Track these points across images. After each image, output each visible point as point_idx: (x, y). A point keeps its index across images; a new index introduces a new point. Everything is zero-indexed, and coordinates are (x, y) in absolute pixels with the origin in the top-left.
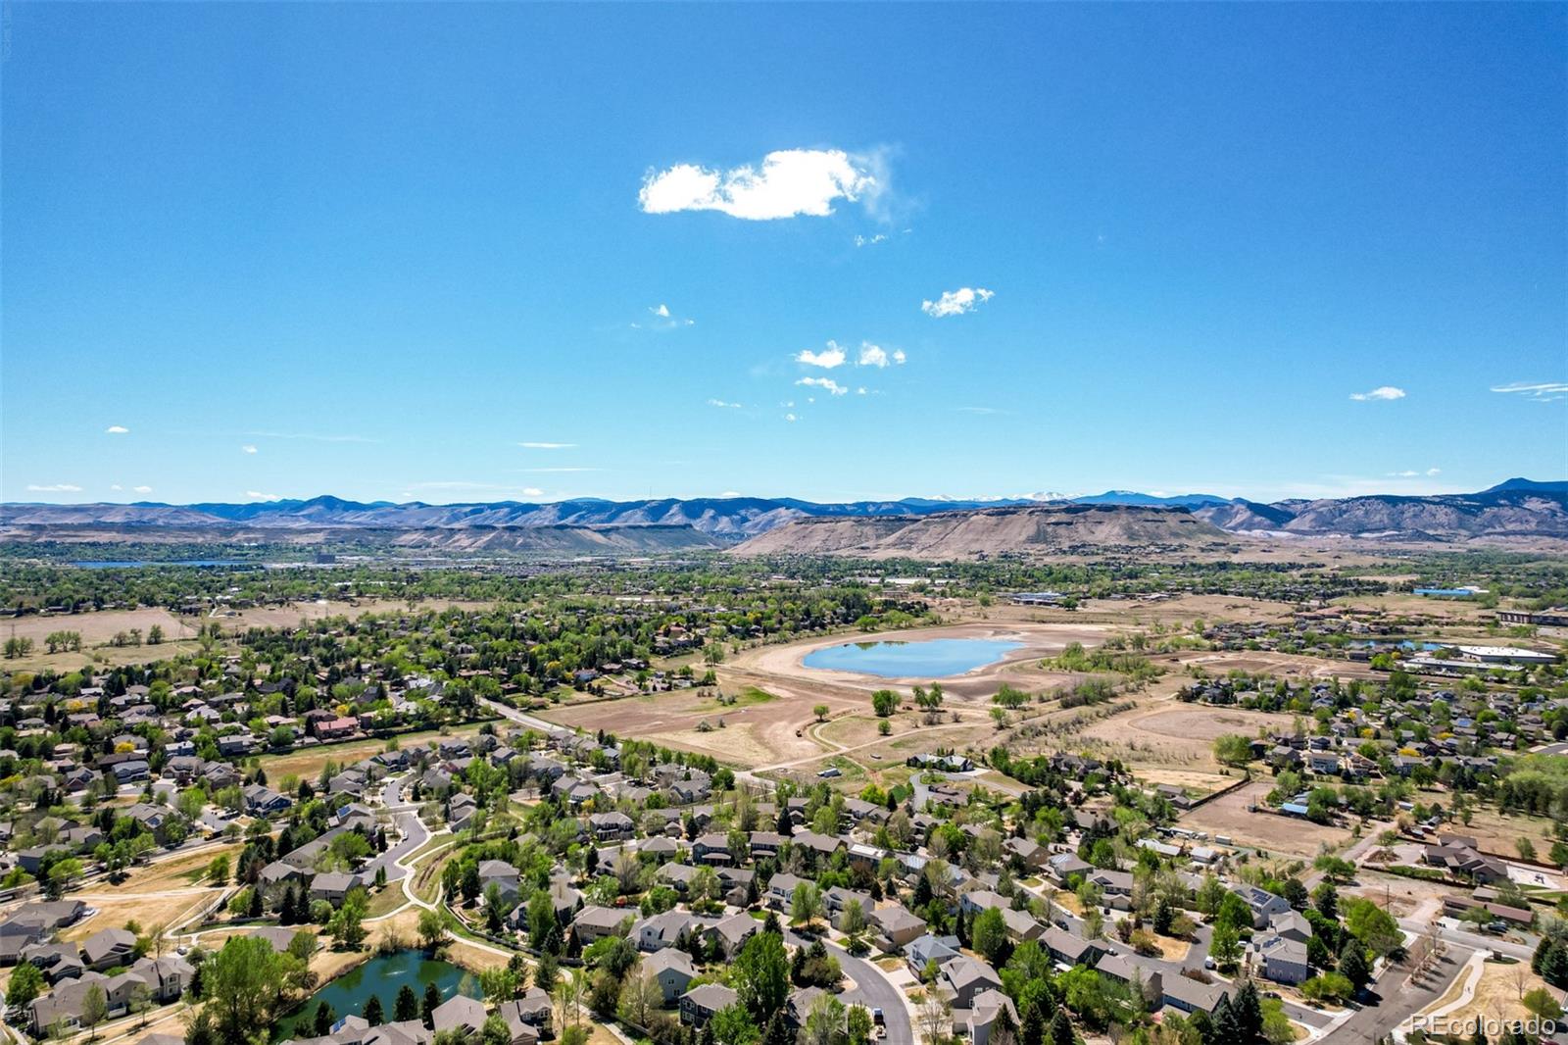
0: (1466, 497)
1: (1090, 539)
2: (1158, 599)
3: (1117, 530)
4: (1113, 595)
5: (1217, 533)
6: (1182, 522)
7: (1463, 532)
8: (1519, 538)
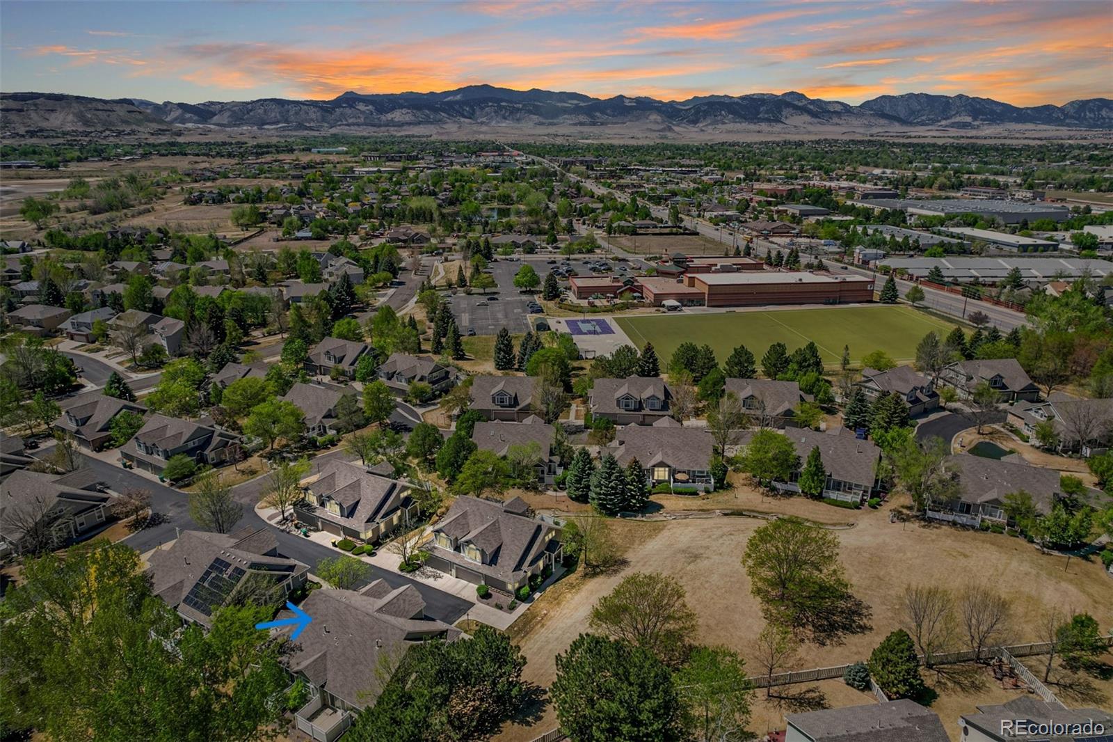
0: (324, 102)
1: (45, 125)
2: (132, 160)
3: (70, 117)
4: (91, 159)
5: (162, 122)
6: (129, 112)
7: (326, 125)
8: (356, 127)
